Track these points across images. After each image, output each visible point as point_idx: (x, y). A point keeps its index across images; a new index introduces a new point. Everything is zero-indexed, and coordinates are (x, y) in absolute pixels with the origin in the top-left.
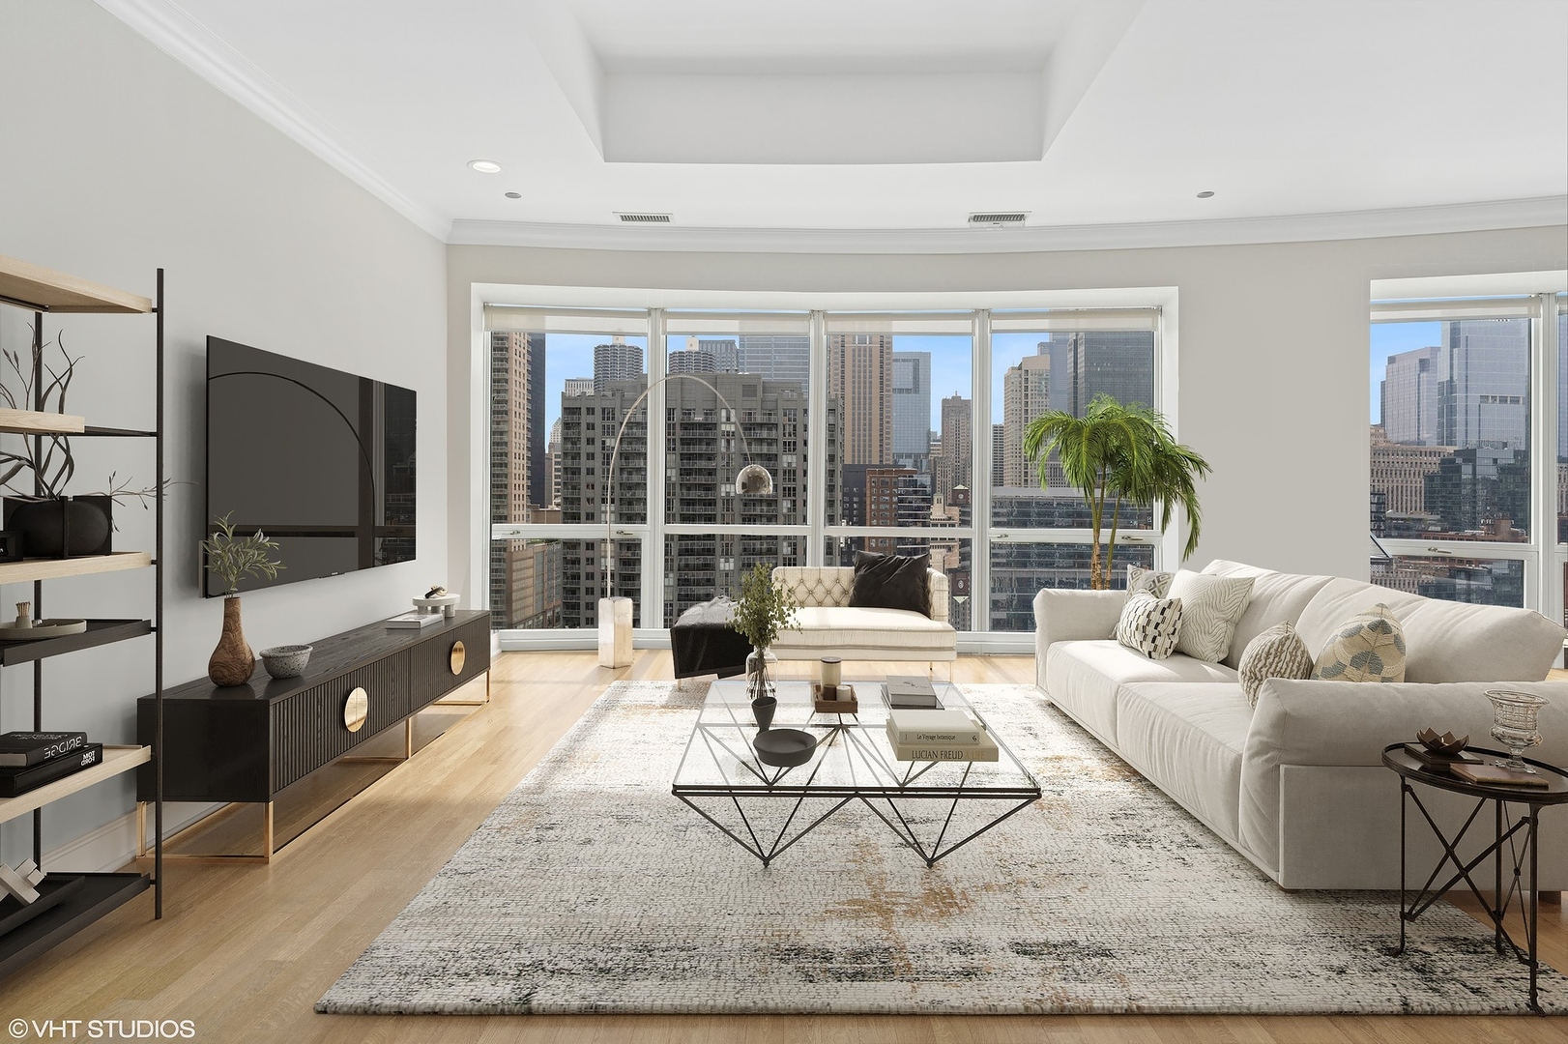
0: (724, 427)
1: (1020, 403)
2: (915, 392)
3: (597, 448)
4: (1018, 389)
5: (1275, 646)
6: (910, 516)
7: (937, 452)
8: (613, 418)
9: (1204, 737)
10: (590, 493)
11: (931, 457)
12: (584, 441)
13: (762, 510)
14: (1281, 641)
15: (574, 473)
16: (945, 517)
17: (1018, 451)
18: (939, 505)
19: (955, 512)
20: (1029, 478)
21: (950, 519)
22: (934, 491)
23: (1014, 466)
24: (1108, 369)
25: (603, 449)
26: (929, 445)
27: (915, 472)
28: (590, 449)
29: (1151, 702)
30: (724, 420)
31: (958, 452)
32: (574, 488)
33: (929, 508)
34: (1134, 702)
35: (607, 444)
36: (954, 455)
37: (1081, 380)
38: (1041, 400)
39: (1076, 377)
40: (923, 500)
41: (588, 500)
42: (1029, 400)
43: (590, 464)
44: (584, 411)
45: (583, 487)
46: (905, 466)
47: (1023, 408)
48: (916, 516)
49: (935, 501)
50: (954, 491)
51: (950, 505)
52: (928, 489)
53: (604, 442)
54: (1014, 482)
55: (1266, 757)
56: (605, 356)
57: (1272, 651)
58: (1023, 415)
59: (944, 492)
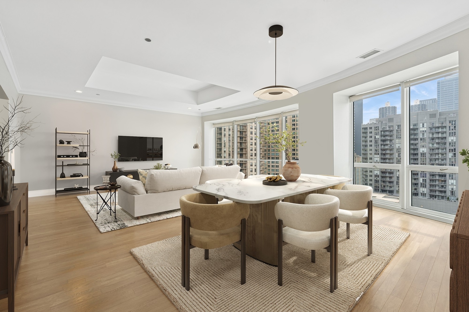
0: (421, 129)
3: (373, 139)
8: (378, 130)
10: (371, 152)
12: (368, 137)
13: (439, 157)
15: (365, 146)
25: (375, 139)
28: (371, 139)
30: (421, 127)
32: (366, 150)
35: (376, 137)
41: (370, 154)
43: (371, 143)
44: (368, 128)
45: (368, 150)
53: (375, 137)
56: (382, 111)
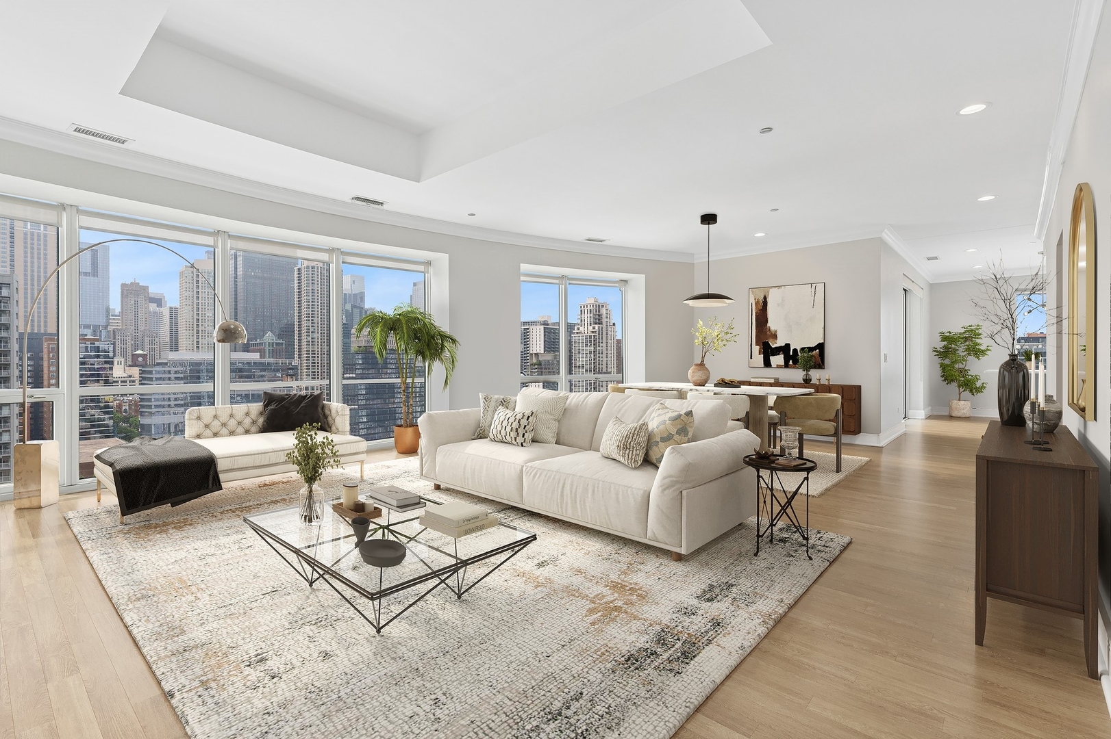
1: (193, 292)
2: (94, 276)
4: (191, 282)
5: (638, 430)
6: (92, 375)
7: (116, 323)
9: (612, 485)
11: (110, 328)
14: (640, 426)
16: (125, 375)
17: (191, 326)
18: (119, 366)
19: (135, 372)
20: (200, 346)
21: (130, 376)
22: (114, 355)
23: (188, 337)
24: (259, 274)
26: (108, 319)
27: (97, 340)
29: (557, 472)
31: (136, 325)
33: (111, 369)
34: (541, 474)
36: (133, 328)
37: (240, 279)
38: (209, 291)
39: (236, 277)
40: (106, 362)
42: (200, 290)
46: (86, 335)
47: (195, 296)
48: (99, 375)
49: (115, 363)
50: (133, 355)
51: (130, 366)
52: (111, 354)
54: (188, 348)
55: (674, 489)
57: (636, 432)
58: (195, 301)
59: (123, 354)
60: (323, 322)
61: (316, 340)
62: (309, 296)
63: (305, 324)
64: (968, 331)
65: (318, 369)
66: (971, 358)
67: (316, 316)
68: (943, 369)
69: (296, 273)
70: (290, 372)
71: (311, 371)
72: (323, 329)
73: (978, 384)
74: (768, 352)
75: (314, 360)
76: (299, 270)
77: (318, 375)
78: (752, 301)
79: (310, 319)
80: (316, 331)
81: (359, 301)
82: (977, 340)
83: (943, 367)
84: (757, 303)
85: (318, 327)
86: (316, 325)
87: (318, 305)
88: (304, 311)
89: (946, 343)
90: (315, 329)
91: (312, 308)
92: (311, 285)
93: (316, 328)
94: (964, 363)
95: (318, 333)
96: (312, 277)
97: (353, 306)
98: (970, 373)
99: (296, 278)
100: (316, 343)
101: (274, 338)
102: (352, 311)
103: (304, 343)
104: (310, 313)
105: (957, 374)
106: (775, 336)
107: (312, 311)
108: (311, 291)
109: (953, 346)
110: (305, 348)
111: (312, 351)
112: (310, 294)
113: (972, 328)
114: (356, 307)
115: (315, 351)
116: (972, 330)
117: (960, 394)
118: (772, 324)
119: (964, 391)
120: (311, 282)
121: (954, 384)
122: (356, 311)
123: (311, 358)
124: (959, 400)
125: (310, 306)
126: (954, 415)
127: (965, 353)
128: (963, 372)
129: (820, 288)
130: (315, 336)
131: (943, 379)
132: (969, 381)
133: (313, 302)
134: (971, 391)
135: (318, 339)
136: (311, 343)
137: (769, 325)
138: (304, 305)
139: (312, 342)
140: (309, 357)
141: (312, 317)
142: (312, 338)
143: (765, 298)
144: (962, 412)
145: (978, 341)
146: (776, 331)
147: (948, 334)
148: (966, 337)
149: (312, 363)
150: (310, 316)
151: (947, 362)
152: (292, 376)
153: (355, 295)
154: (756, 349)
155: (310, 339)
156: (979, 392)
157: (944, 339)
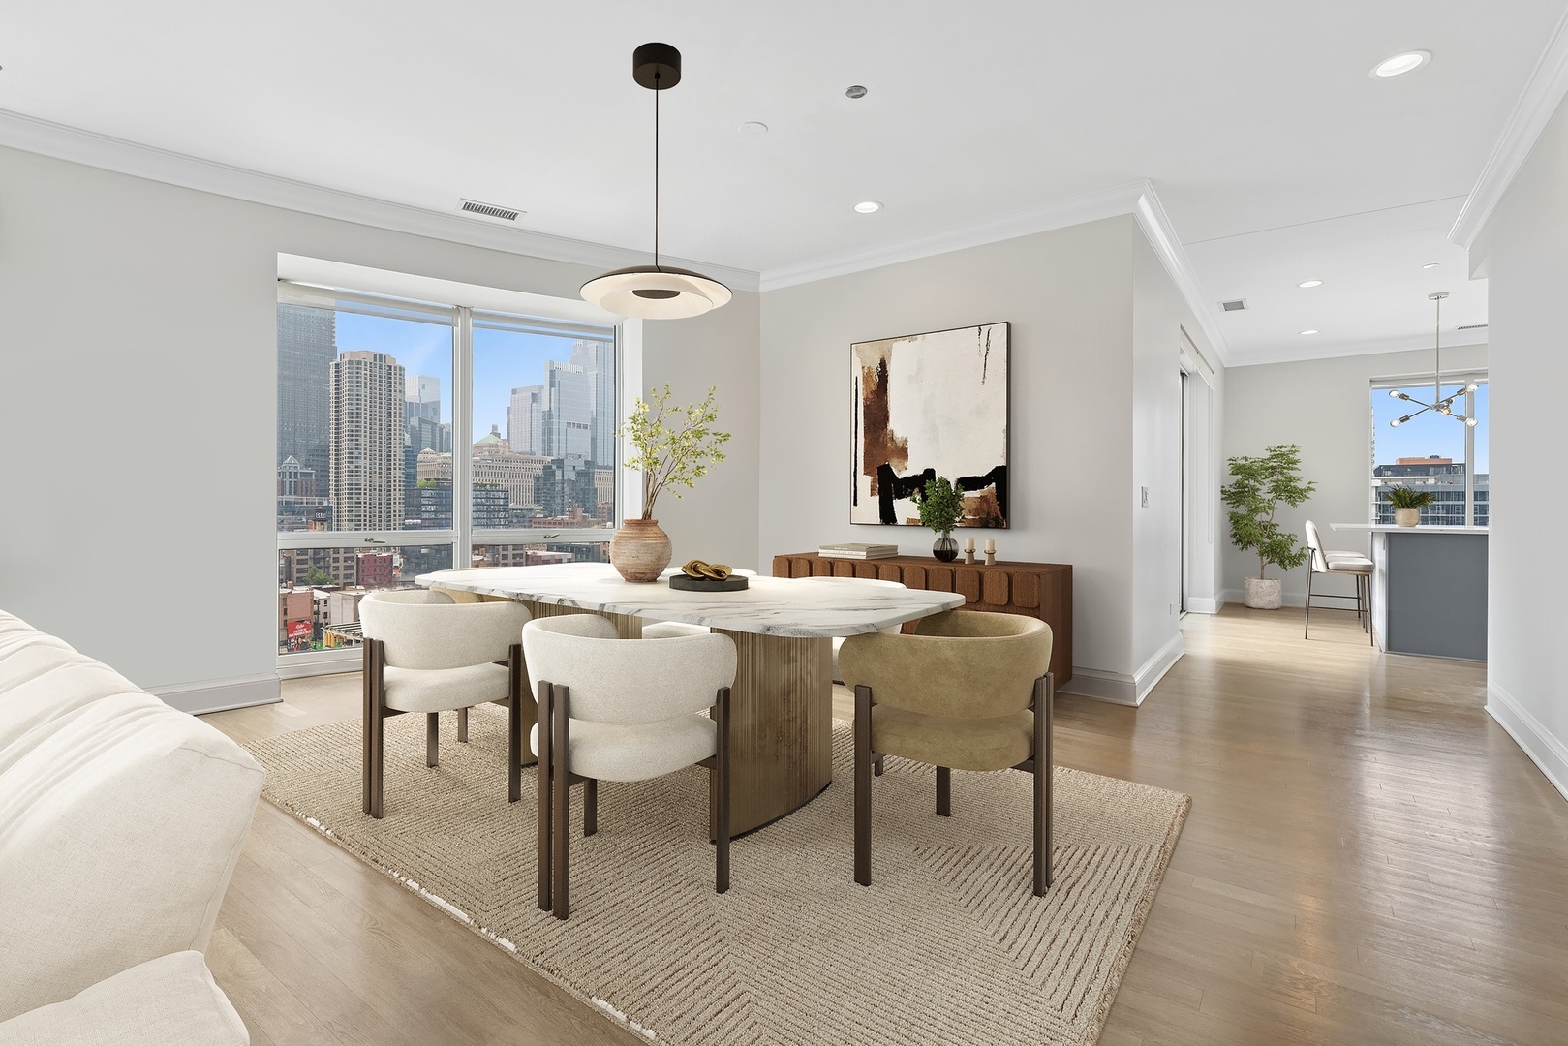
60: (373, 443)
61: (363, 469)
62: (351, 404)
63: (345, 445)
64: (1276, 456)
65: (365, 512)
66: (1281, 504)
67: (363, 433)
68: (1236, 522)
69: (332, 370)
70: (320, 516)
71: (354, 514)
72: (373, 453)
73: (1294, 550)
74: (889, 488)
75: (358, 498)
76: (337, 365)
77: (365, 520)
78: (858, 372)
79: (354, 438)
80: (363, 456)
81: (431, 413)
82: (1290, 471)
83: (1235, 520)
84: (867, 377)
85: (365, 450)
86: (363, 447)
87: (366, 418)
88: (345, 427)
89: (1239, 477)
90: (360, 454)
91: (357, 422)
92: (355, 388)
93: (363, 452)
94: (1270, 512)
95: (365, 458)
96: (358, 377)
97: (421, 421)
98: (1279, 530)
99: (332, 379)
100: (363, 474)
101: (299, 466)
102: (420, 428)
103: (344, 473)
104: (354, 429)
105: (1258, 531)
106: (903, 453)
107: (357, 426)
108: (355, 398)
109: (1252, 483)
110: (345, 480)
111: (356, 485)
112: (354, 402)
113: (1283, 450)
114: (427, 422)
115: (360, 485)
116: (1282, 455)
117: (1263, 567)
118: (899, 425)
119: (1269, 562)
120: (355, 384)
121: (1254, 550)
122: (427, 428)
123: (354, 496)
124: (1262, 578)
125: (354, 420)
126: (1253, 605)
127: (1272, 494)
128: (1268, 528)
129: (999, 334)
130: (362, 462)
131: (1235, 540)
132: (1279, 545)
133: (358, 413)
134: (1282, 562)
135: (365, 467)
136: (354, 474)
137: (892, 425)
138: (345, 418)
139: (357, 471)
140: (352, 494)
141: (357, 435)
142: (357, 467)
143: (883, 364)
144: (1268, 599)
145: (1293, 473)
146: (906, 440)
147: (1243, 462)
148: (1272, 467)
149: (356, 503)
150: (354, 433)
151: (1242, 510)
152: (322, 521)
153: (425, 406)
154: (865, 482)
155: (353, 467)
156: (1296, 564)
157: (1237, 469)
